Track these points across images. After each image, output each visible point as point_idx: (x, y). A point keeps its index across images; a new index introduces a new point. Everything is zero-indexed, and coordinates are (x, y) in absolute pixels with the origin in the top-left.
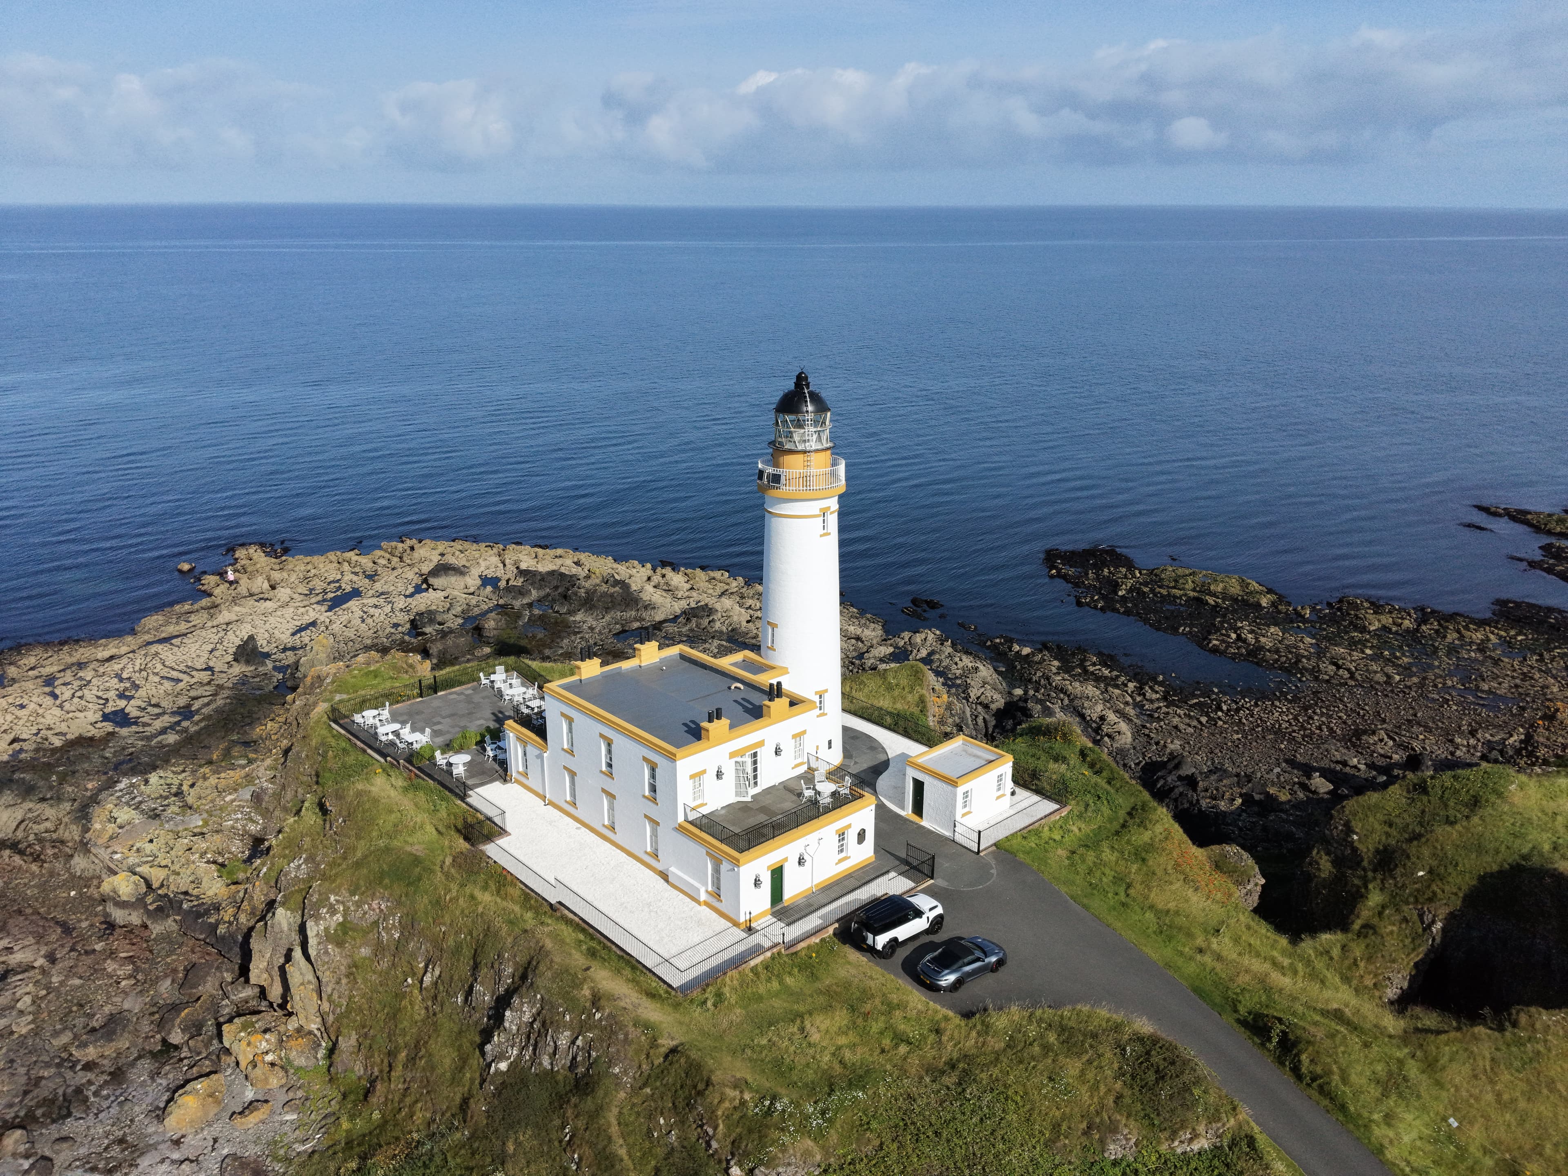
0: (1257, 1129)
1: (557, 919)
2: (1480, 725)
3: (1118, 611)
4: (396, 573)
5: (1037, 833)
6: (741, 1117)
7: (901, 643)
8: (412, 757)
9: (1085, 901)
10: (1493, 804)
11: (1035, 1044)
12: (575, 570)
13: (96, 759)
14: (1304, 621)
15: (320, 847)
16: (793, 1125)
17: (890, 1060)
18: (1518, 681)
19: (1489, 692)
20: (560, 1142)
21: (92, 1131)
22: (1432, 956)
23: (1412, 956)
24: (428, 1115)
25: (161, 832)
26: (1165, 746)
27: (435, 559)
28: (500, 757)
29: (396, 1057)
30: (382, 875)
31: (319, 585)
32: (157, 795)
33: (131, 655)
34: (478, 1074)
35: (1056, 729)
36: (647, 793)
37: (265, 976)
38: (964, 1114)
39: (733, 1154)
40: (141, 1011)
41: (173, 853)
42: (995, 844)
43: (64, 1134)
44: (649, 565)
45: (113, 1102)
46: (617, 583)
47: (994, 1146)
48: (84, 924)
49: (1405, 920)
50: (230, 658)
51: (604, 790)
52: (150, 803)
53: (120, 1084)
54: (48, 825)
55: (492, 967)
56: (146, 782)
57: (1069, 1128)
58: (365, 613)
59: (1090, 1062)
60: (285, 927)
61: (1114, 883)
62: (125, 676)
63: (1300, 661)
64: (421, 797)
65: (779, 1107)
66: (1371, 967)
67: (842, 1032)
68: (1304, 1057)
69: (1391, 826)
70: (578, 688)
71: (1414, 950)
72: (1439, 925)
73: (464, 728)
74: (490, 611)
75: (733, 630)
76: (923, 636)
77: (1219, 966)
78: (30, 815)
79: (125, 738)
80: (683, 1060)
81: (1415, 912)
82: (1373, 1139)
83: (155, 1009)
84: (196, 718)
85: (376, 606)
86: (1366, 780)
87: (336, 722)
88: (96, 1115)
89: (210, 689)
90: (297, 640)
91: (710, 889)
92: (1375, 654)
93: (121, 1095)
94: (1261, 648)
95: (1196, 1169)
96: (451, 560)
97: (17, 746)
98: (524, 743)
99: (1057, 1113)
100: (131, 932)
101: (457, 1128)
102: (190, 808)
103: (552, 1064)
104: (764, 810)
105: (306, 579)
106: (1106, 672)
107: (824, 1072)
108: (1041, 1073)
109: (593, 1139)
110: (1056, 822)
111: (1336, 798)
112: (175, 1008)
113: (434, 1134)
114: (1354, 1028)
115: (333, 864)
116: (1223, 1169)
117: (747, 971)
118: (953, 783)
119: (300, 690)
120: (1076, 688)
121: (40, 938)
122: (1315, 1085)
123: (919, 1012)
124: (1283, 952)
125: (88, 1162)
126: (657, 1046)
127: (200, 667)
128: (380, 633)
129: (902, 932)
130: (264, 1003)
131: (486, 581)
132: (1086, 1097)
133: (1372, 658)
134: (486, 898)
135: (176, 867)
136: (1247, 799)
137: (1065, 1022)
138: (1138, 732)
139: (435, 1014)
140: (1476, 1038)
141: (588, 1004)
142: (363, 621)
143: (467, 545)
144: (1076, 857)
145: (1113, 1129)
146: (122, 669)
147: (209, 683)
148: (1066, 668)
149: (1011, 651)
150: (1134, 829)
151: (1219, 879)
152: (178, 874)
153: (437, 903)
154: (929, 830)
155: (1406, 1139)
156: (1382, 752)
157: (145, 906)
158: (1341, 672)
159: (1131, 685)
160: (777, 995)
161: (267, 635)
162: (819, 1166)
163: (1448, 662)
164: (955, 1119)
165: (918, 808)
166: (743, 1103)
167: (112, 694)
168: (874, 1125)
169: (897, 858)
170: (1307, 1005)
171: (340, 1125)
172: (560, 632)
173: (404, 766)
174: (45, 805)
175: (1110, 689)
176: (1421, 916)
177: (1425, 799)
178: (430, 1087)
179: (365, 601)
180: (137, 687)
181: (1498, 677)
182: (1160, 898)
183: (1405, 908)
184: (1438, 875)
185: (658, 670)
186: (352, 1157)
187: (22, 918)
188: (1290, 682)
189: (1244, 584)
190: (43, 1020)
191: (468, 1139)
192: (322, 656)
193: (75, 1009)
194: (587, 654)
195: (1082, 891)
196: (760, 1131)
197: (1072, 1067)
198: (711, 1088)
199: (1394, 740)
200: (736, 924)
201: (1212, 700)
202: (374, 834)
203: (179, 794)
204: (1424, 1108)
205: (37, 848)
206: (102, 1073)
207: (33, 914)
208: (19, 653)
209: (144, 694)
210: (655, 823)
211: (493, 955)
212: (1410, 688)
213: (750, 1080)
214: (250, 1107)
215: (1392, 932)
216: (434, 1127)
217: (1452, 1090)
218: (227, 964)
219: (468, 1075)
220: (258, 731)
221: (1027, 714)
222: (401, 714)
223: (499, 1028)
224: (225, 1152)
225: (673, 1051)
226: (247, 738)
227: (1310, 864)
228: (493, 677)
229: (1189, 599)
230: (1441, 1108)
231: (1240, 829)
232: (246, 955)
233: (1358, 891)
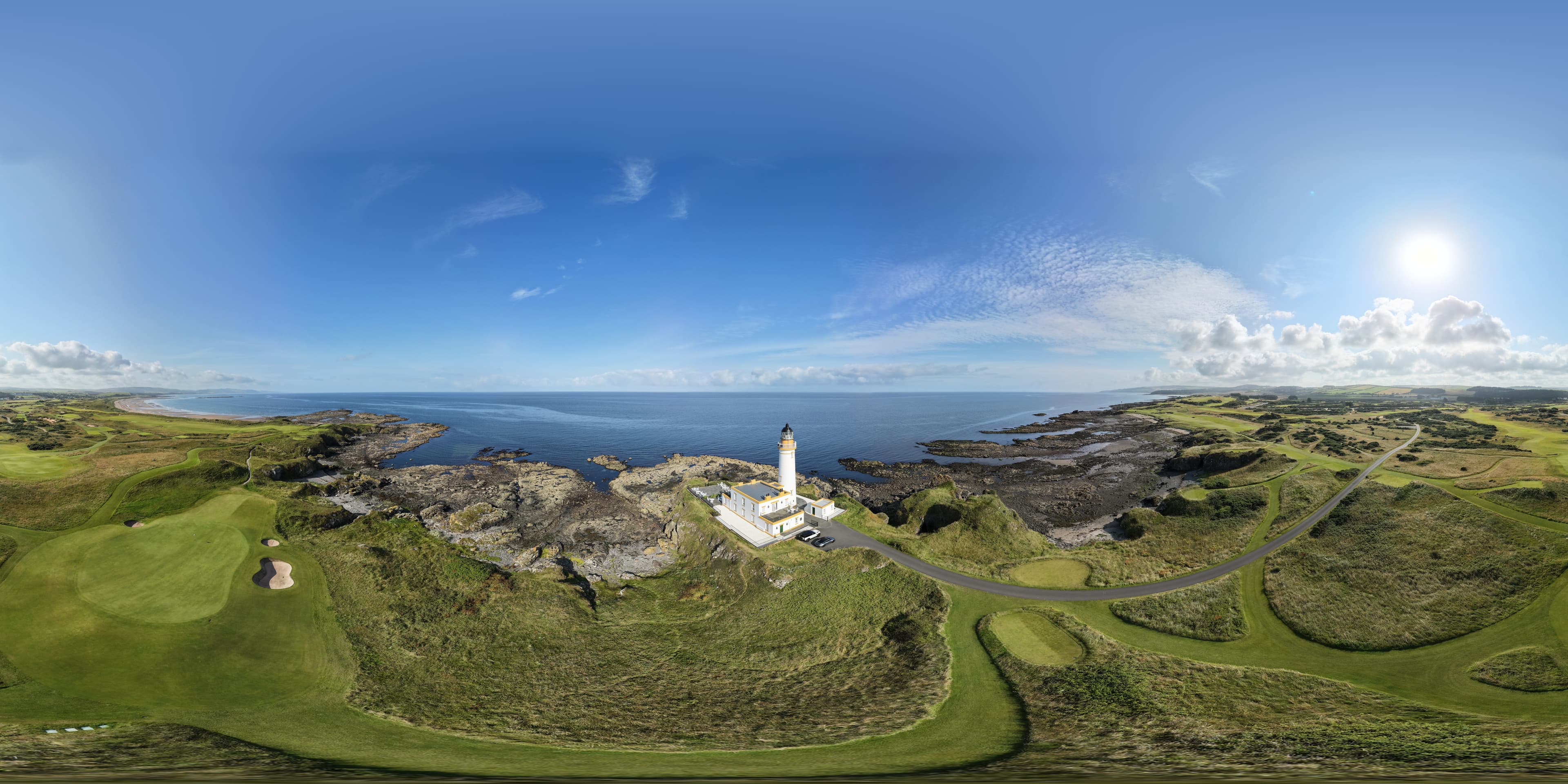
0: (894, 561)
1: (731, 532)
2: (923, 482)
3: (854, 470)
4: (703, 461)
5: (840, 516)
6: (772, 570)
8: (702, 498)
9: (852, 527)
10: (928, 496)
11: (843, 555)
12: (738, 463)
13: (644, 488)
14: (890, 468)
15: (682, 512)
16: (785, 572)
17: (809, 560)
18: (928, 474)
19: (924, 476)
20: (728, 572)
22: (923, 524)
23: (919, 525)
24: (698, 563)
25: (653, 503)
26: (866, 496)
27: (711, 460)
28: (721, 500)
29: (692, 552)
30: (694, 519)
31: (688, 462)
32: (653, 497)
33: (653, 471)
34: (710, 558)
35: (843, 495)
36: (752, 510)
37: (667, 532)
38: (827, 568)
39: (770, 577)
40: (644, 532)
41: (654, 507)
42: (831, 519)
44: (754, 464)
46: (747, 467)
49: (917, 519)
50: (670, 474)
51: (743, 509)
55: (716, 539)
56: (652, 494)
57: (852, 568)
58: (696, 469)
59: (856, 556)
60: (673, 525)
61: (858, 523)
62: (652, 474)
63: (890, 476)
64: (703, 506)
65: (782, 569)
66: (912, 528)
67: (797, 555)
68: (902, 547)
69: (911, 503)
70: (738, 488)
72: (923, 518)
73: (714, 493)
74: (721, 471)
77: (882, 535)
79: (650, 485)
80: (759, 560)
81: (918, 517)
82: (918, 557)
83: (646, 533)
84: (663, 484)
85: (698, 468)
86: (905, 496)
87: (688, 489)
90: (683, 472)
91: (766, 529)
92: (903, 472)
94: (883, 474)
96: (714, 460)
98: (726, 498)
99: (850, 566)
100: (645, 519)
101: (704, 566)
102: (659, 500)
103: (727, 558)
104: (778, 514)
105: (686, 461)
106: (853, 483)
107: (793, 563)
108: (845, 559)
109: (736, 572)
110: (844, 513)
111: (901, 500)
112: (650, 534)
114: (910, 540)
115: (684, 515)
117: (774, 544)
118: (821, 507)
119: (682, 482)
120: (847, 486)
122: (905, 551)
123: (815, 551)
124: (895, 530)
126: (752, 557)
127: (665, 475)
128: (699, 473)
129: (811, 537)
130: (667, 537)
131: (720, 465)
132: (856, 562)
134: (715, 527)
136: (884, 503)
137: (849, 550)
138: (860, 494)
139: (702, 546)
140: (933, 535)
141: (737, 548)
143: (718, 457)
144: (849, 519)
145: (862, 567)
147: (666, 478)
148: (844, 483)
149: (833, 480)
150: (861, 512)
151: (880, 519)
152: (655, 511)
153: (705, 526)
154: (816, 517)
155: (924, 555)
156: (907, 490)
157: (648, 515)
158: (898, 476)
159: (858, 485)
160: (781, 549)
161: (677, 471)
162: (792, 579)
163: (916, 472)
164: (825, 569)
165: (814, 513)
166: (773, 568)
167: (649, 477)
168: (805, 571)
169: (809, 523)
170: (901, 538)
171: (679, 561)
172: (735, 476)
173: (701, 500)
175: (854, 486)
176: (920, 518)
177: (916, 497)
178: (699, 558)
179: (696, 466)
181: (925, 473)
182: (868, 524)
183: (916, 517)
184: (921, 510)
185: (756, 485)
186: (680, 567)
188: (889, 480)
189: (878, 462)
190: (627, 529)
191: (707, 568)
192: (687, 476)
193: (632, 529)
194: (740, 481)
195: (851, 525)
196: (777, 573)
197: (852, 558)
198: (766, 565)
199: (909, 488)
200: (772, 536)
201: (874, 486)
202: (693, 511)
203: (657, 497)
204: (926, 549)
206: (635, 540)
209: (654, 478)
210: (754, 516)
211: (716, 537)
212: (910, 477)
213: (775, 564)
214: (661, 553)
215: (915, 522)
216: (699, 565)
217: (931, 545)
218: (661, 529)
219: (708, 558)
220: (673, 488)
221: (837, 492)
222: (701, 489)
223: (716, 550)
224: (654, 559)
225: (756, 558)
227: (897, 513)
228: (720, 484)
229: (868, 466)
230: (929, 548)
231: (883, 509)
232: (665, 528)
233: (907, 516)
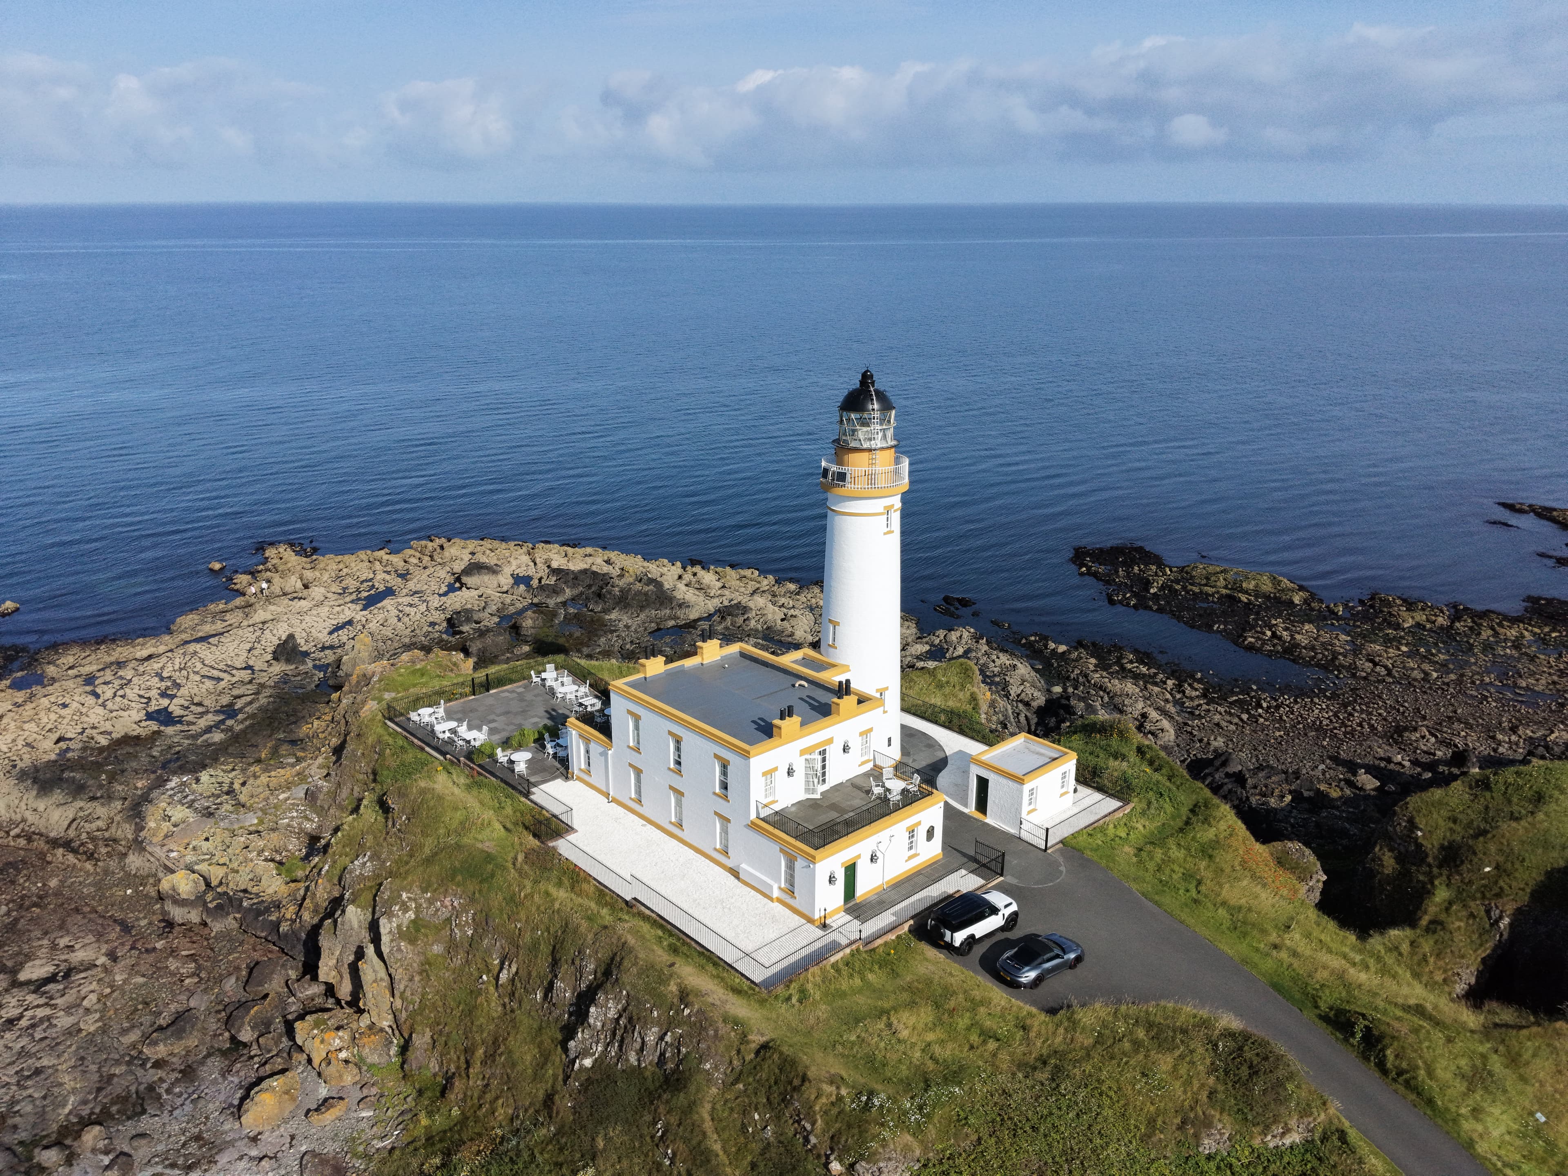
0: (1347, 1124)
1: (634, 916)
2: (1520, 721)
3: (1151, 609)
4: (428, 572)
5: (1102, 830)
6: (839, 1113)
7: (937, 641)
8: (471, 754)
9: (1157, 898)
10: (1557, 799)
11: (1125, 1040)
12: (606, 569)
13: (144, 759)
14: (1338, 618)
15: (385, 844)
16: (892, 1120)
17: (982, 1056)
18: (1555, 678)
19: (1527, 688)
20: (652, 1137)
21: (168, 1128)
22: (1499, 952)
23: (1479, 952)
24: (510, 1111)
25: (218, 831)
26: (1209, 744)
27: (467, 557)
28: (561, 754)
29: (473, 1053)
30: (454, 872)
31: (352, 584)
32: (209, 794)
33: (169, 654)
34: (561, 1071)
35: (1111, 727)
36: (717, 790)
37: (334, 973)
38: (1060, 1109)
39: (832, 1150)
40: (207, 1009)
41: (230, 851)
42: (1061, 842)
43: (140, 1130)
44: (679, 564)
45: (186, 1099)
46: (651, 581)
47: (1091, 1141)
48: (143, 923)
49: (1472, 916)
50: (269, 657)
51: (671, 787)
52: (202, 801)
53: (193, 1081)
54: (100, 824)
55: (573, 963)
56: (198, 780)
57: (1164, 1123)
58: (401, 611)
59: (1182, 1057)
60: (356, 925)
61: (1185, 880)
62: (165, 674)
63: (1337, 658)
64: (486, 794)
65: (876, 1102)
66: (1441, 963)
67: (928, 1028)
68: (1388, 1052)
69: (1455, 821)
70: (643, 685)
71: (1481, 945)
72: (1506, 921)
73: (520, 725)
74: (524, 610)
75: (768, 628)
76: (958, 634)
77: (1296, 963)
78: (81, 814)
79: (171, 737)
80: (776, 1057)
81: (1483, 908)
82: (1462, 1133)
83: (221, 1007)
84: (240, 717)
85: (411, 605)
86: (1412, 776)
87: (391, 720)
88: (171, 1112)
89: (252, 688)
90: (334, 639)
91: (783, 886)
92: (1410, 651)
93: (193, 1093)
94: (1297, 645)
95: (1288, 1163)
96: (483, 559)
97: (63, 745)
98: (587, 741)
99: (1152, 1109)
100: (190, 930)
101: (542, 1124)
102: (243, 806)
103: (639, 1060)
104: (833, 807)
105: (339, 578)
106: (1144, 670)
107: (917, 1068)
108: (1134, 1069)
109: (687, 1134)
110: (1119, 819)
111: (1389, 795)
112: (243, 1006)
113: (518, 1130)
114: (1437, 1023)
115: (399, 862)
116: (1316, 1163)
117: (828, 968)
118: (1019, 780)
119: (345, 689)
120: (1115, 685)
121: (100, 936)
122: (1401, 1079)
123: (1004, 1009)
124: (1353, 948)
125: (167, 1159)
126: (748, 1042)
127: (239, 666)
128: (418, 632)
129: (980, 929)
130: (331, 1000)
131: (518, 580)
132: (1179, 1092)
133: (1409, 655)
134: (561, 894)
135: (235, 865)
136: (1297, 796)
137: (1152, 1018)
138: (1180, 729)
139: (512, 1011)
140: (1559, 1034)
141: (675, 1000)
142: (399, 620)
143: (496, 544)
144: (1144, 854)
145: (1207, 1123)
146: (162, 668)
147: (250, 682)
148: (1103, 666)
149: (1046, 648)
150: (1198, 826)
151: (1285, 877)
152: (237, 872)
153: (512, 900)
154: (994, 827)
155: (1496, 1133)
156: (1425, 748)
157: (205, 903)
158: (1378, 669)
159: (1170, 683)
160: (860, 991)
161: (304, 634)
162: (918, 1161)
163: (1484, 659)
164: (1051, 1114)
165: (982, 805)
166: (840, 1099)
167: (154, 693)
168: (972, 1120)
169: (964, 855)
170: (1387, 1000)
171: (419, 1121)
172: (596, 630)
173: (465, 764)
174: (95, 803)
175: (1149, 686)
176: (1488, 912)
177: (1488, 794)
178: (511, 1084)
179: (400, 600)
180: (178, 686)
181: (1535, 673)
182: (1232, 894)
183: (1472, 904)
184: (1505, 871)
185: (720, 667)
186: (434, 1154)
187: (79, 917)
188: (1328, 678)
189: (1275, 582)
190: (110, 1018)
191: (554, 1135)
192: (365, 655)
193: (140, 1007)
195: (1153, 887)
196: (860, 1127)
197: (1165, 1062)
198: (807, 1084)
199: (1436, 737)
200: (810, 921)
201: (1252, 698)
202: (442, 831)
203: (230, 792)
204: (1510, 1102)
205: (91, 846)
206: (173, 1070)
207: (90, 912)
208: (57, 653)
209: (186, 692)
210: (725, 820)
211: (572, 951)
212: (1448, 684)
213: (845, 1076)
214: (325, 1104)
215: (1459, 928)
216: (517, 1123)
217: (1537, 1085)
218: (291, 963)
219: (551, 1072)
220: (305, 730)
221: (1070, 711)
222: (456, 712)
223: (582, 1024)
224: (303, 1149)
225: (765, 1047)
226: (293, 737)
227: (1373, 860)
228: (544, 675)
229: (1222, 596)
230: (1527, 1104)
231: (1293, 826)
232: (314, 954)
233: (1423, 887)
